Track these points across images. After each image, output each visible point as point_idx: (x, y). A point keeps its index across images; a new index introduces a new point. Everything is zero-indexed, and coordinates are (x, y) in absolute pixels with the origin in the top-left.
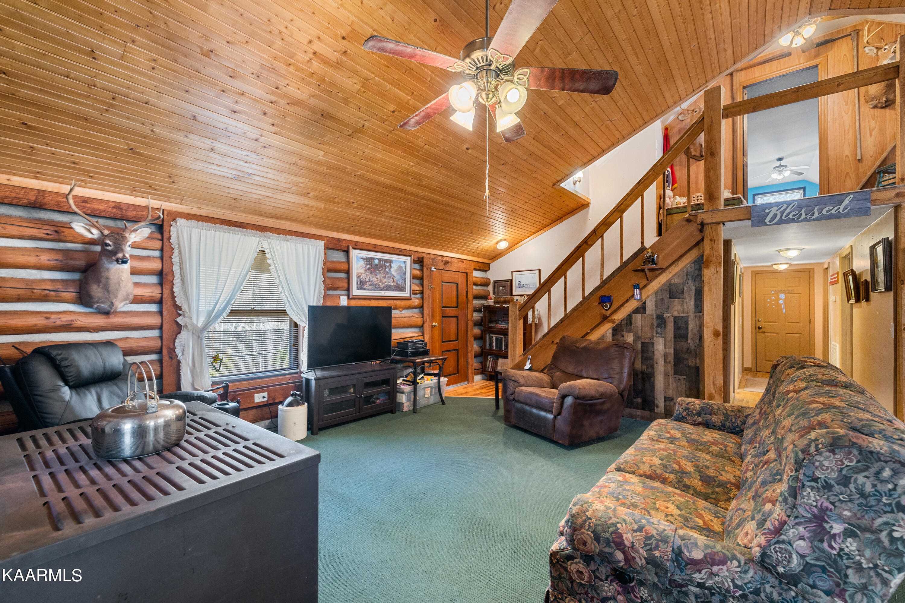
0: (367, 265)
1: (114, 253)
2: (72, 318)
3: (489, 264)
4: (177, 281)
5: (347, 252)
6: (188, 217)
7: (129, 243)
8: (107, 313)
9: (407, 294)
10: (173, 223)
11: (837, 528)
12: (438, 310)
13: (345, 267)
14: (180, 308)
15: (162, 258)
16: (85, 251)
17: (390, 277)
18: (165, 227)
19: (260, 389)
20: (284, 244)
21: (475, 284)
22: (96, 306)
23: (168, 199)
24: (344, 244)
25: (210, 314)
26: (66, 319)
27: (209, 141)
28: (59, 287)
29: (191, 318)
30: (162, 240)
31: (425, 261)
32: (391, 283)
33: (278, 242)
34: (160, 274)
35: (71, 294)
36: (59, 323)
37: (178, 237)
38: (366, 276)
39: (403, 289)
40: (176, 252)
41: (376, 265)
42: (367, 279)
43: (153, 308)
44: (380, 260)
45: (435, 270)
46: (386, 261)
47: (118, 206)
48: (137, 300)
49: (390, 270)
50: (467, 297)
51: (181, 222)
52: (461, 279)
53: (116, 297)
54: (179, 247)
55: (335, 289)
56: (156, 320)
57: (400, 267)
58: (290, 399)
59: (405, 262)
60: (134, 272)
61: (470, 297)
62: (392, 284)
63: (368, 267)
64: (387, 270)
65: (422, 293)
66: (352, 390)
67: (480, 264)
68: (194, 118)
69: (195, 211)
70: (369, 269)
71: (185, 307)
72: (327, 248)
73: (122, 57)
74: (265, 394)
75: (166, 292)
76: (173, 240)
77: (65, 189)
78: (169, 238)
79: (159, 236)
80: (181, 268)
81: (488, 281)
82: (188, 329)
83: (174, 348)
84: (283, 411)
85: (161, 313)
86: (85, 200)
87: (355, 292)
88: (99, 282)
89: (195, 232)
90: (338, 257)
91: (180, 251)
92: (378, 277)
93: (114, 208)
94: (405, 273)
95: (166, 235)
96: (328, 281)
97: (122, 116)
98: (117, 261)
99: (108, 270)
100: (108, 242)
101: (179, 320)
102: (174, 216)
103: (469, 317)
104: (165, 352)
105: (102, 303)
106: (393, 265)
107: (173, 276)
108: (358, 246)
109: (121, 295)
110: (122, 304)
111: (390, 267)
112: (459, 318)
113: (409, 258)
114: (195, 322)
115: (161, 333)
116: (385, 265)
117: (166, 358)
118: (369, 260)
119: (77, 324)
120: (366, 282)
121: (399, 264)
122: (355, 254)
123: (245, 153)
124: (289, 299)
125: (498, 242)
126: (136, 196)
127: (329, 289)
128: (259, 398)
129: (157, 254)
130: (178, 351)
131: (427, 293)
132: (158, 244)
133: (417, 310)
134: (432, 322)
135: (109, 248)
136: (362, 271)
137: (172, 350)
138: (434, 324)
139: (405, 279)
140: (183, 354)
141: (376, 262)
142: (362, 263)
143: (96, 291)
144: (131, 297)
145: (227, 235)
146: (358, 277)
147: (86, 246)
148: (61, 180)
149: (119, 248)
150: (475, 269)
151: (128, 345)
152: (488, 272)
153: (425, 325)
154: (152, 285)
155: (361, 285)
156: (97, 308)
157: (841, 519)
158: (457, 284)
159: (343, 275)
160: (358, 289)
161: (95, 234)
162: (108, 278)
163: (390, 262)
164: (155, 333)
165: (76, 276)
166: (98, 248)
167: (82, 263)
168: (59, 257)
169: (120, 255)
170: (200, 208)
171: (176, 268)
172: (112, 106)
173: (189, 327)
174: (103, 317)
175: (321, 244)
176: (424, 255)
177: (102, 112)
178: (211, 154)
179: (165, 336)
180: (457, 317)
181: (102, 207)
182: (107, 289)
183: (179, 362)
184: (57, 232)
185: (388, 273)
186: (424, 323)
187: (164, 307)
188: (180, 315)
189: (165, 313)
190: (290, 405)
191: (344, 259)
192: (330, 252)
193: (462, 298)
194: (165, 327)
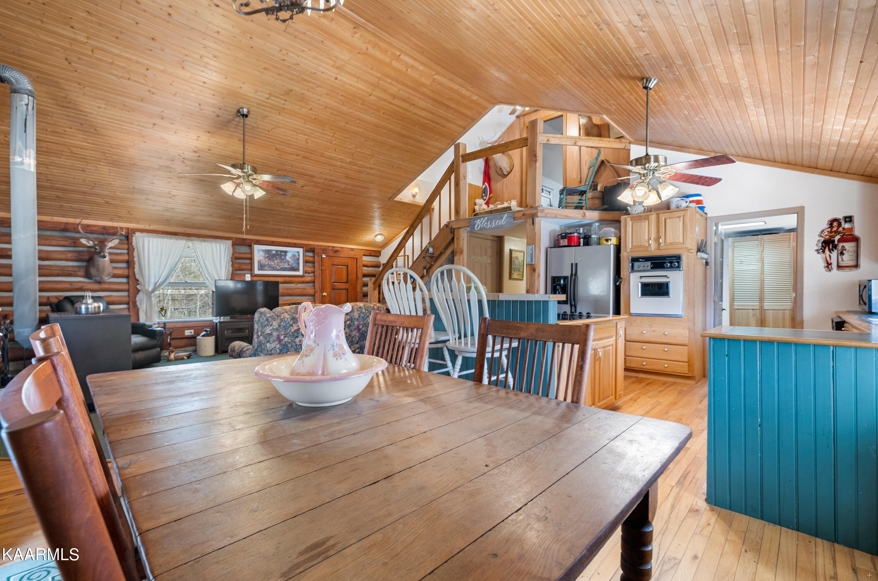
0: (266, 254)
1: (99, 253)
2: (83, 284)
3: (380, 251)
4: (137, 266)
5: (250, 246)
6: (142, 231)
7: (108, 248)
8: (100, 283)
9: (300, 273)
10: (133, 235)
11: (282, 337)
12: (328, 285)
13: (249, 256)
14: (137, 280)
15: (128, 254)
16: (88, 252)
17: (285, 262)
18: (130, 237)
19: (189, 328)
20: (203, 243)
21: (364, 266)
22: (94, 279)
23: (131, 222)
24: (248, 242)
25: (156, 284)
26: (80, 285)
27: (144, 196)
28: (76, 269)
29: (144, 286)
30: (128, 244)
31: (316, 251)
32: (286, 266)
33: (198, 243)
34: (128, 262)
35: (82, 272)
36: (76, 287)
37: (136, 242)
38: (266, 262)
39: (297, 270)
40: (136, 250)
41: (274, 254)
42: (266, 264)
43: (125, 280)
44: (277, 251)
45: (325, 256)
46: (281, 251)
47: (104, 228)
48: (115, 276)
49: (285, 257)
50: (357, 276)
51: (138, 234)
52: (350, 262)
53: (103, 274)
54: (137, 248)
55: (243, 270)
56: (126, 287)
57: (294, 256)
58: (204, 333)
59: (298, 252)
60: (112, 261)
61: (360, 275)
62: (288, 267)
63: (267, 256)
64: (283, 257)
65: (314, 272)
66: (247, 331)
67: (370, 252)
68: (134, 187)
69: (147, 227)
70: (267, 257)
71: (140, 280)
72: (234, 245)
73: (96, 170)
74: (192, 331)
75: (131, 272)
76: (134, 244)
77: (78, 221)
78: (132, 244)
79: (126, 242)
80: (139, 259)
81: (379, 264)
82: (143, 292)
83: (136, 302)
84: (199, 339)
85: (128, 283)
86: (88, 226)
87: (257, 272)
88: (94, 267)
89: (146, 240)
90: (244, 249)
91: (138, 251)
92: (276, 262)
93: (102, 229)
94: (298, 259)
95: (130, 241)
96: (236, 265)
97: (99, 190)
98: (101, 256)
99: (98, 261)
100: (97, 248)
101: (138, 287)
102: (134, 231)
103: (358, 290)
104: (131, 304)
105: (97, 277)
106: (288, 254)
107: (135, 264)
108: (259, 242)
109: (106, 273)
110: (107, 278)
111: (285, 255)
112: (349, 290)
113: (302, 249)
114: (147, 288)
115: (129, 294)
116: (282, 255)
117: (131, 307)
118: (268, 252)
119: (85, 288)
120: (265, 266)
121: (293, 253)
122: (257, 248)
123: (165, 199)
124: (207, 276)
125: (376, 236)
126: (113, 222)
127: (236, 270)
128: (188, 333)
129: (125, 251)
130: (138, 303)
131: (318, 272)
132: (126, 246)
133: (311, 284)
134: (322, 293)
135: (98, 251)
136: (262, 258)
137: (135, 303)
138: (324, 294)
139: (298, 264)
140: (141, 305)
141: (274, 252)
142: (262, 253)
143: (93, 271)
144: (111, 274)
145: (165, 240)
146: (259, 262)
147: (89, 249)
148: (76, 217)
149: (102, 250)
150: (364, 255)
151: (110, 299)
152: (380, 257)
153: (316, 295)
154: (124, 268)
155: (262, 267)
156: (95, 280)
157: (282, 334)
158: (347, 266)
159: (248, 261)
160: (259, 270)
161: (91, 243)
162: (98, 265)
163: (286, 252)
164: (126, 294)
165: (84, 264)
166: (93, 250)
167: (86, 257)
168: (76, 255)
169: (102, 254)
170: (150, 226)
171: (136, 259)
172: (94, 187)
173: (143, 290)
174: (98, 284)
175: (230, 242)
176: (316, 247)
177: (90, 189)
178: (147, 201)
179: (131, 295)
180: (347, 289)
181: (96, 229)
182: (98, 270)
183: (138, 309)
184: (74, 242)
185: (283, 259)
186: (315, 293)
187: (130, 279)
188: (139, 284)
189: (130, 283)
190: (204, 336)
191: (249, 251)
192: (238, 248)
193: (352, 277)
194: (131, 290)
